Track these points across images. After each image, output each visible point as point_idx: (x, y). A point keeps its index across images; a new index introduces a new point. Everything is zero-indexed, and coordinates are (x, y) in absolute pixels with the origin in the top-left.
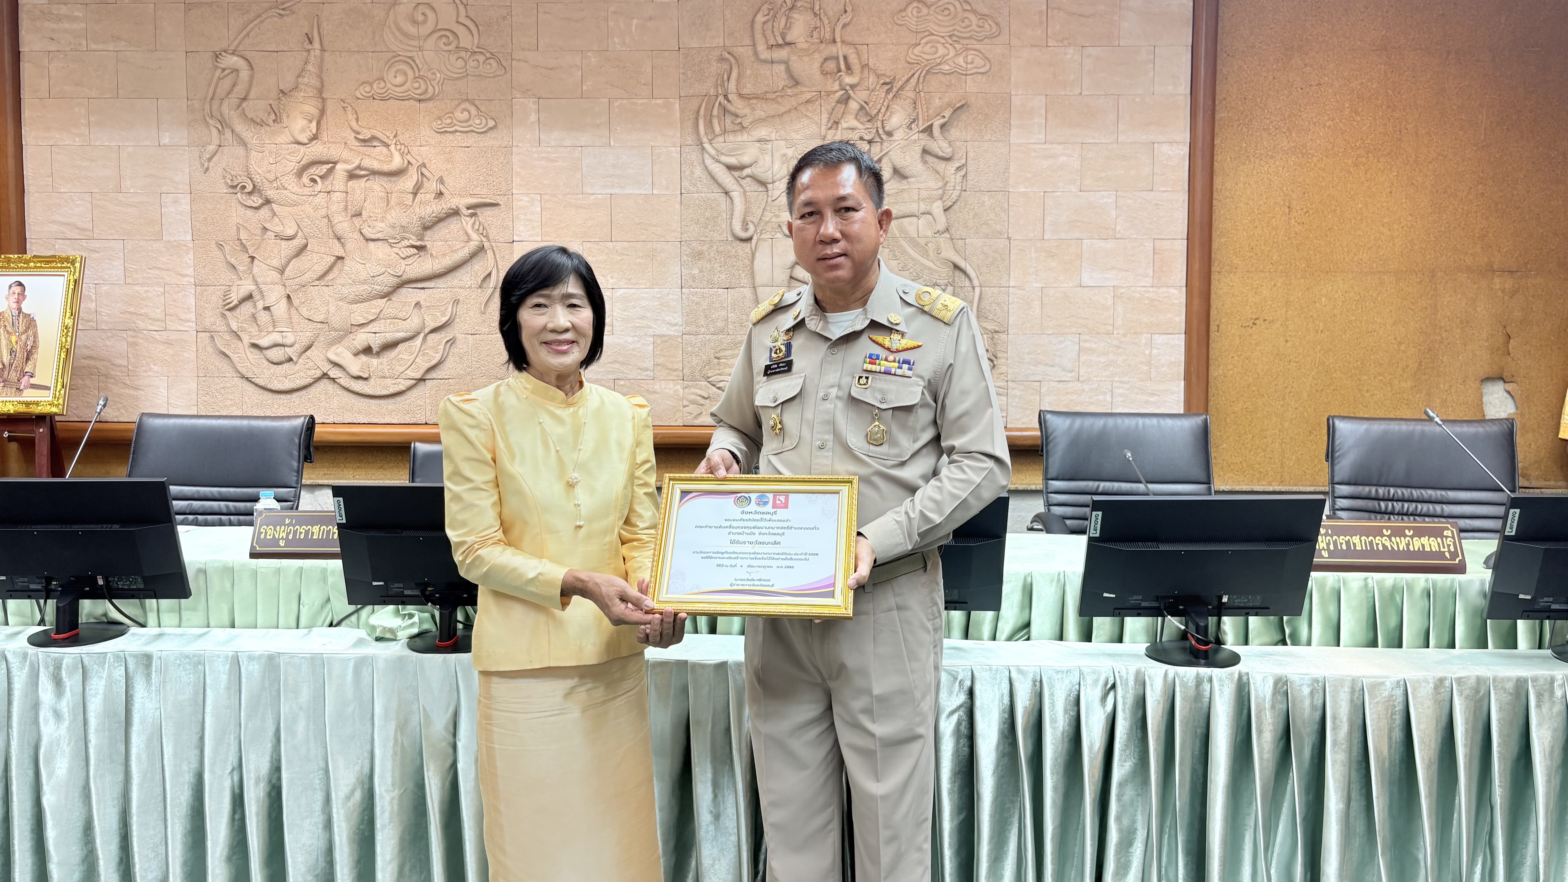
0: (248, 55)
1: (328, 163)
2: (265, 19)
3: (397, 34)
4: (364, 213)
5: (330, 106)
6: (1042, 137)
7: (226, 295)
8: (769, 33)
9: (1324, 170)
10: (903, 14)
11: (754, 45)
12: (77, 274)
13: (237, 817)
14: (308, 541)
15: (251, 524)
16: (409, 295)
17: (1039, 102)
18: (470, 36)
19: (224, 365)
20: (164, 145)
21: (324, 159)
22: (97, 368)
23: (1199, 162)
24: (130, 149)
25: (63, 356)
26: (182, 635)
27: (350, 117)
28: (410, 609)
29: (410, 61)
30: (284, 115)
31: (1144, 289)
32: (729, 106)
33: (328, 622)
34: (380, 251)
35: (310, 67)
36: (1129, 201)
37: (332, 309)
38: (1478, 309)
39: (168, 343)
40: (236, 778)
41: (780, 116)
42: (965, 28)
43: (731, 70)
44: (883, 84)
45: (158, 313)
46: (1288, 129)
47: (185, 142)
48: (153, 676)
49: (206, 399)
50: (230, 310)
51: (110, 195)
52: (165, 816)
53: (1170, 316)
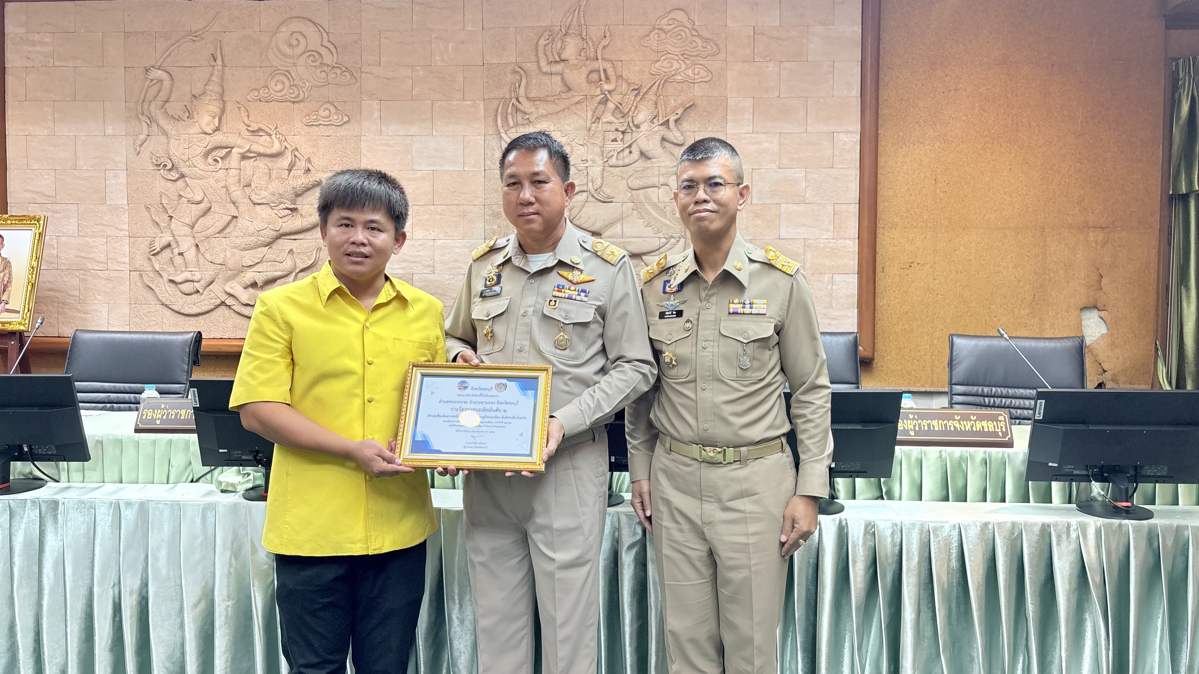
0: (170, 69)
1: (227, 148)
2: (182, 44)
3: (278, 53)
4: (252, 184)
5: (229, 107)
6: (750, 128)
7: (151, 244)
8: (549, 53)
9: (960, 152)
10: (647, 38)
11: (538, 62)
12: (41, 229)
13: (117, 619)
14: (177, 420)
15: (137, 410)
16: (285, 244)
17: (748, 103)
18: (331, 56)
19: (149, 295)
20: (108, 135)
21: (224, 145)
22: (57, 298)
23: (867, 146)
24: (83, 138)
25: (30, 288)
26: (82, 488)
27: (243, 114)
28: (249, 469)
29: (287, 74)
30: (195, 113)
31: (827, 241)
32: (519, 106)
33: (190, 479)
34: (263, 212)
35: (214, 78)
36: (815, 176)
37: (228, 254)
38: (1077, 256)
39: (109, 279)
40: (116, 592)
41: (557, 113)
42: (693, 48)
43: (521, 80)
44: (633, 90)
45: (102, 257)
46: (934, 122)
47: (123, 133)
48: (59, 517)
49: (136, 320)
50: (153, 255)
51: (69, 171)
52: (66, 618)
53: (846, 260)
